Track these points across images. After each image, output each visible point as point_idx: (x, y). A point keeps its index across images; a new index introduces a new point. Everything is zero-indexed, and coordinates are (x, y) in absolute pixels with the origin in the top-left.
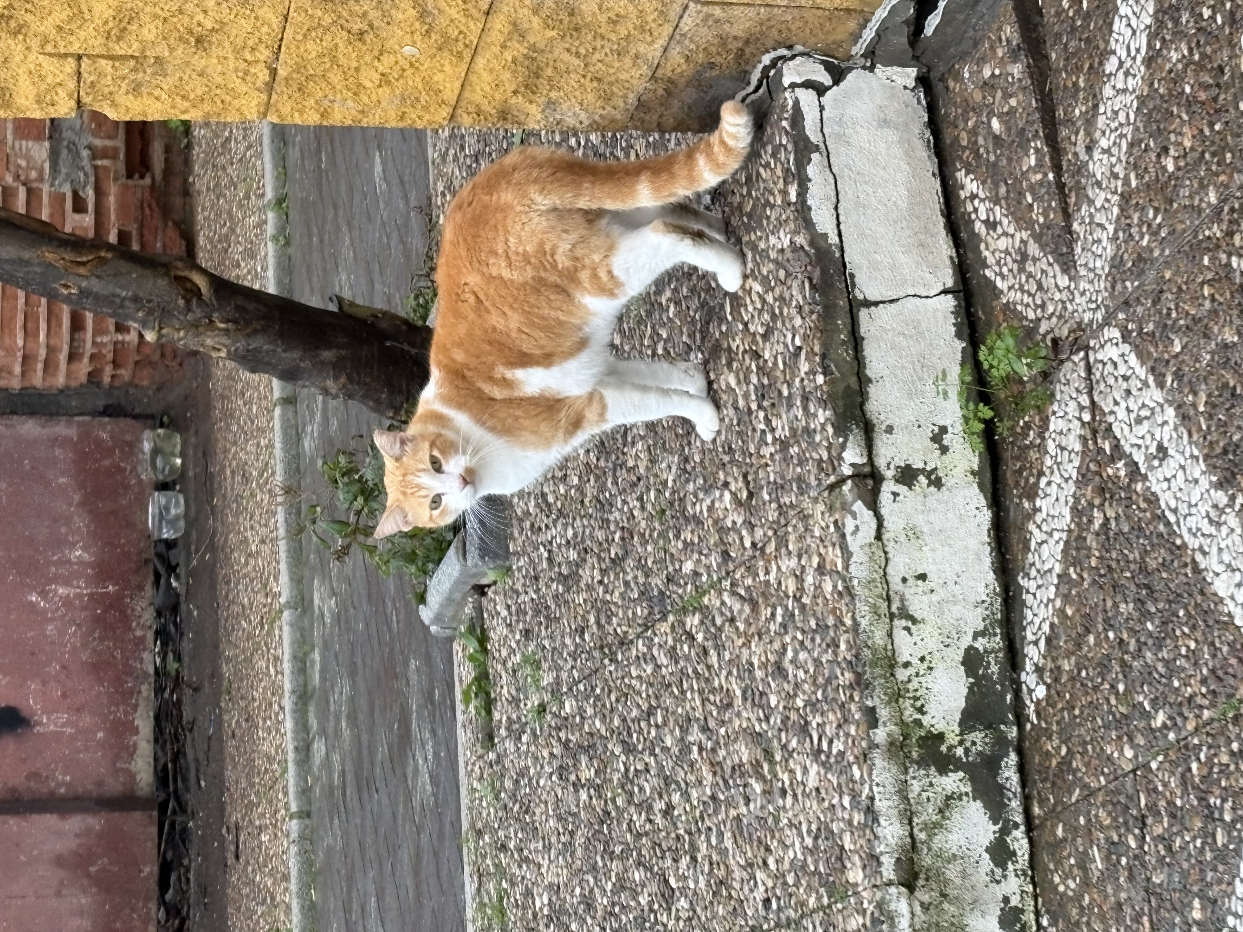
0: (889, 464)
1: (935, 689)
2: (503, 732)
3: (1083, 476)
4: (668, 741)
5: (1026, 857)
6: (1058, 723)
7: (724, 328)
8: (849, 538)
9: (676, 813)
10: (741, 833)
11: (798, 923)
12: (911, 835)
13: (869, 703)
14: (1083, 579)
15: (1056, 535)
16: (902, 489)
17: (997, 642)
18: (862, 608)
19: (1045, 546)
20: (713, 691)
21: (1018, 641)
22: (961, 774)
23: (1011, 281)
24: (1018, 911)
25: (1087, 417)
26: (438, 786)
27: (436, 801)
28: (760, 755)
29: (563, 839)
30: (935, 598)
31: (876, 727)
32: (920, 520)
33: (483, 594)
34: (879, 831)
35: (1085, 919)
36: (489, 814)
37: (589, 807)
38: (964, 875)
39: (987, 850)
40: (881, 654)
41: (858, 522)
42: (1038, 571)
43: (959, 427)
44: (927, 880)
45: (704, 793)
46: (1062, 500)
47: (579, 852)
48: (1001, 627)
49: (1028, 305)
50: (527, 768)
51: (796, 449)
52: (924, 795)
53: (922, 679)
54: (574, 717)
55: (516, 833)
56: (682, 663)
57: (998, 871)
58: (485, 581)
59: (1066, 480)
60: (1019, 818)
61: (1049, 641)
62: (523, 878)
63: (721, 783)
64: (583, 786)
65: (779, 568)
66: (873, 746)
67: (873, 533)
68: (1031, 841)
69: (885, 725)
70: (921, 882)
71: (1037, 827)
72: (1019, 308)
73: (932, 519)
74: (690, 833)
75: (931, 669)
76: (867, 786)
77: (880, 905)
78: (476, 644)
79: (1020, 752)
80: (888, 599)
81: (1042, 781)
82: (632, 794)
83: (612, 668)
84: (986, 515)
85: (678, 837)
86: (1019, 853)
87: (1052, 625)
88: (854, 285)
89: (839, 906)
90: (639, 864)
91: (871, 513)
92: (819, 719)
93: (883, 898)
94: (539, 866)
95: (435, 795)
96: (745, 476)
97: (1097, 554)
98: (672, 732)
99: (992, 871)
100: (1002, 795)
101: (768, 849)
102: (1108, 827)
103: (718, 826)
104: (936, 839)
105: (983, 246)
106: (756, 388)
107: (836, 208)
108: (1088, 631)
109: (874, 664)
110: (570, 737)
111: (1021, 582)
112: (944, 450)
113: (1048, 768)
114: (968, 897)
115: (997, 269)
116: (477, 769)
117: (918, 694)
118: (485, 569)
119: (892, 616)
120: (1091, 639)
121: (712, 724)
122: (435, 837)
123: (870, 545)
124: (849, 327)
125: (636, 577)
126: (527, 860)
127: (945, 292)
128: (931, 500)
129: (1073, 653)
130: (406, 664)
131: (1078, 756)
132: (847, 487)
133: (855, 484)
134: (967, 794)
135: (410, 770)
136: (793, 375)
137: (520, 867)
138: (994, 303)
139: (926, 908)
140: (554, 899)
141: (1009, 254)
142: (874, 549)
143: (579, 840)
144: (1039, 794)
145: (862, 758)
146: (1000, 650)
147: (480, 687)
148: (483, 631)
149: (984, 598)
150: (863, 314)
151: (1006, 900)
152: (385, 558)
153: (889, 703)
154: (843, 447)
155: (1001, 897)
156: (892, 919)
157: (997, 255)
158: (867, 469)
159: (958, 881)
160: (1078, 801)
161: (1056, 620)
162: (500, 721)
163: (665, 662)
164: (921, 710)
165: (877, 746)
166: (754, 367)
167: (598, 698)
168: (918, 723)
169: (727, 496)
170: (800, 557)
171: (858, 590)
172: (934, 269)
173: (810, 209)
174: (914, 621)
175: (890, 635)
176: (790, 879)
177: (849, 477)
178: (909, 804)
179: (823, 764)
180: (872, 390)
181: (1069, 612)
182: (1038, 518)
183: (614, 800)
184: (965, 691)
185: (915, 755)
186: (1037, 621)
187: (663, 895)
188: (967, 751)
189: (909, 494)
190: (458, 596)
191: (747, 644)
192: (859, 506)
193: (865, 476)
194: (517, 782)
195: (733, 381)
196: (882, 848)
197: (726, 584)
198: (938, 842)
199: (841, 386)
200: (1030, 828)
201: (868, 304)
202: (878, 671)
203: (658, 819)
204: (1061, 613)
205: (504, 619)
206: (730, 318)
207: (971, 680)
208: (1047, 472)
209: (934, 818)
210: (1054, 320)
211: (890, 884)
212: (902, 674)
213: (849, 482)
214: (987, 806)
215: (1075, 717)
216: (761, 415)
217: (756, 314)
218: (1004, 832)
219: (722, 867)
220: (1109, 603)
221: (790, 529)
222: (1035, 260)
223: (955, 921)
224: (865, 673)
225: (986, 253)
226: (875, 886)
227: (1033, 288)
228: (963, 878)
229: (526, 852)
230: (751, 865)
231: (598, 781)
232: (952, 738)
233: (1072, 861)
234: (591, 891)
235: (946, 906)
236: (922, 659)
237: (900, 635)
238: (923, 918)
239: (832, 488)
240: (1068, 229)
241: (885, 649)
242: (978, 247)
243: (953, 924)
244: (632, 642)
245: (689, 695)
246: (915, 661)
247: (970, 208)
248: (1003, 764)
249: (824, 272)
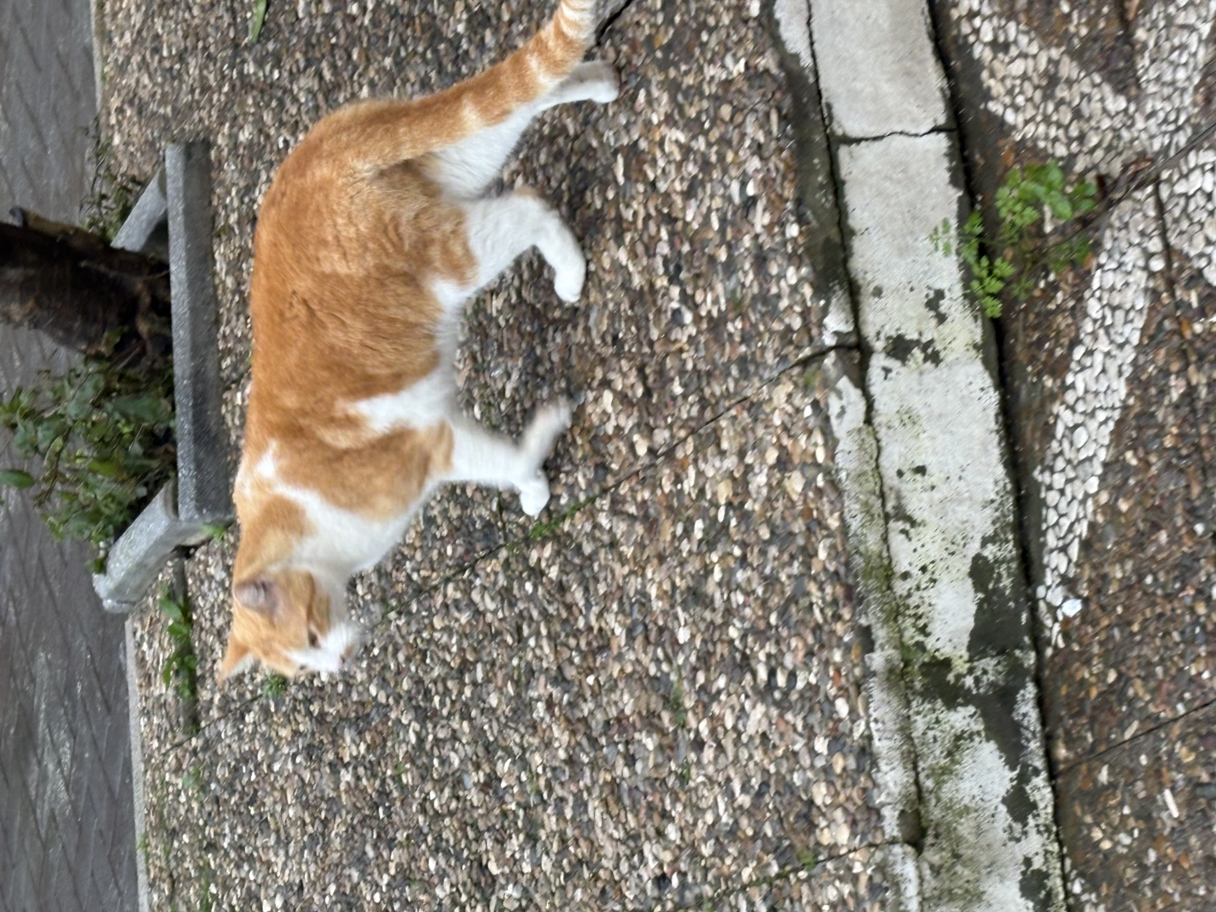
0: (878, 333)
1: (940, 604)
2: (214, 713)
3: (1152, 338)
4: (493, 700)
5: (1050, 810)
6: (1101, 643)
7: (611, 195)
8: (834, 421)
9: (503, 784)
10: (619, 800)
11: (716, 903)
12: (917, 782)
13: (863, 621)
14: (1148, 465)
15: (1101, 416)
16: (894, 364)
17: (1009, 550)
18: (852, 507)
19: (1080, 430)
20: (576, 634)
21: (1033, 548)
22: (971, 709)
23: (1030, 112)
24: (1042, 876)
25: (1158, 265)
26: (78, 793)
27: (74, 810)
28: (655, 703)
29: (310, 829)
30: (937, 495)
31: (872, 650)
32: (916, 402)
33: (189, 556)
34: (880, 778)
35: (1148, 881)
36: (190, 810)
37: (355, 789)
38: (979, 831)
39: (1004, 801)
40: (875, 562)
41: (844, 402)
42: (1069, 462)
43: (958, 291)
44: (937, 836)
45: (555, 757)
46: (1113, 370)
47: (337, 843)
48: (1014, 531)
49: (1056, 140)
50: (254, 753)
51: (739, 324)
52: (931, 734)
53: (925, 594)
54: (334, 686)
55: (233, 829)
56: (521, 606)
57: (1017, 827)
58: (192, 541)
59: (1121, 346)
60: (1039, 763)
61: (1086, 545)
62: (243, 880)
63: (585, 742)
64: (346, 766)
65: (700, 474)
66: (869, 674)
67: (862, 417)
68: (1055, 790)
69: (882, 647)
70: (930, 840)
71: (1061, 773)
72: (1042, 144)
73: (929, 400)
74: (526, 807)
75: (934, 581)
76: (862, 724)
77: (882, 868)
78: (178, 614)
79: (1038, 682)
80: (882, 496)
81: (1072, 717)
82: (428, 768)
83: (401, 623)
84: (993, 398)
85: (504, 814)
86: (1041, 805)
87: (1092, 526)
88: (831, 117)
89: (803, 874)
90: (436, 851)
91: (859, 392)
92: (770, 648)
93: (885, 860)
94: (269, 864)
95: (74, 804)
96: (641, 370)
97: (1175, 430)
98: (500, 690)
99: (1010, 827)
100: (1019, 734)
101: (665, 816)
102: (1191, 766)
103: (578, 796)
104: (946, 787)
105: (985, 75)
106: (666, 261)
107: (809, 24)
108: (1156, 527)
109: (867, 574)
110: (327, 709)
111: (1040, 478)
112: (941, 318)
113: (1082, 701)
114: (984, 859)
115: (1007, 100)
116: (171, 758)
117: (920, 611)
118: (200, 525)
119: (887, 517)
120: (1163, 537)
121: (570, 673)
122: (71, 850)
123: (860, 430)
124: (827, 168)
125: (446, 511)
126: (250, 859)
127: (936, 130)
128: (928, 379)
129: (1129, 556)
130: (32, 658)
131: (1138, 682)
132: (829, 360)
133: (839, 358)
134: (978, 733)
135: (33, 778)
136: (739, 235)
137: (238, 867)
138: (1001, 143)
139: (936, 870)
140: (293, 901)
141: (1029, 79)
142: (864, 435)
143: (338, 828)
144: (1068, 732)
145: (852, 690)
146: (1012, 560)
147: (182, 664)
148: (187, 599)
149: (993, 496)
150: (843, 152)
151: (1028, 862)
152: (64, 517)
153: (886, 621)
154: (825, 311)
155: (1021, 859)
156: (897, 885)
157: (1008, 83)
158: (853, 339)
159: (972, 839)
160: (1134, 737)
161: (1100, 519)
162: (211, 701)
163: (491, 606)
164: (923, 630)
165: (874, 674)
166: (664, 234)
167: (374, 659)
168: (921, 646)
169: (608, 397)
170: (742, 454)
171: (847, 485)
172: (924, 102)
173: (777, 23)
174: (913, 523)
175: (885, 539)
176: (706, 850)
177: (831, 348)
178: (913, 745)
179: (777, 704)
180: (857, 244)
181: (1124, 506)
182: (1070, 397)
183: (396, 778)
184: (973, 608)
185: (918, 685)
186: (1065, 523)
187: (477, 885)
188: (977, 680)
189: (903, 370)
190: (152, 561)
191: (639, 570)
192: (844, 383)
193: (850, 348)
194: (236, 770)
195: (622, 256)
196: (883, 798)
197: (605, 503)
198: (947, 791)
199: (821, 239)
200: (1052, 776)
201: (848, 141)
202: (872, 583)
203: (474, 796)
204: (1110, 509)
205: (222, 583)
206: (621, 180)
207: (981, 595)
208: (1088, 340)
209: (943, 762)
210: (1099, 154)
211: (893, 842)
212: (901, 587)
213: (832, 354)
214: (1002, 748)
215: (1133, 634)
216: (675, 291)
217: (672, 168)
218: (1023, 779)
219: (582, 843)
220: (1196, 490)
221: (723, 423)
222: (1070, 83)
223: (970, 887)
224: (857, 585)
225: (992, 82)
226: (871, 845)
227: (1066, 116)
228: (978, 835)
229: (248, 850)
230: (636, 837)
231: (371, 757)
232: (960, 666)
233: (1126, 811)
234: (355, 887)
235: (959, 868)
236: (924, 569)
237: (897, 541)
238: (934, 883)
239: (805, 363)
240: (1128, 37)
241: (880, 556)
242: (978, 75)
243: (967, 891)
244: (436, 588)
245: (532, 642)
246: (915, 571)
247: (966, 29)
248: (1019, 697)
249: (797, 100)
